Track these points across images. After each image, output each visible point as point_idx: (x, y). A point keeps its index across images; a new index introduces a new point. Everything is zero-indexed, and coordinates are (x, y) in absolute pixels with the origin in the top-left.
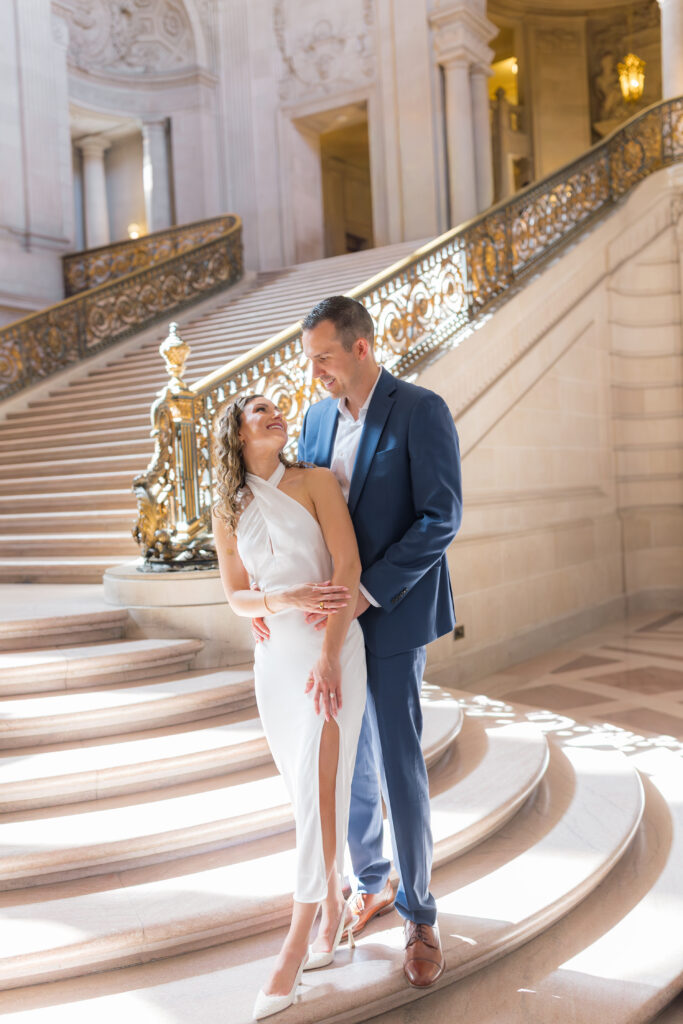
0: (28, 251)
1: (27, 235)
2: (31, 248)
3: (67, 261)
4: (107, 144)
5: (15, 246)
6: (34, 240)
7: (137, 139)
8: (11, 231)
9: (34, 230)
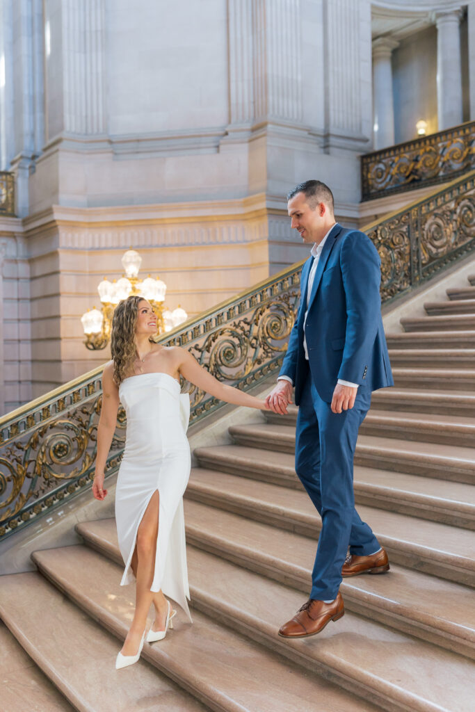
0: (328, 153)
1: (327, 136)
2: (332, 150)
3: (365, 161)
4: (395, 44)
5: (315, 149)
6: (333, 141)
7: (431, 33)
8: (311, 132)
9: (333, 131)
